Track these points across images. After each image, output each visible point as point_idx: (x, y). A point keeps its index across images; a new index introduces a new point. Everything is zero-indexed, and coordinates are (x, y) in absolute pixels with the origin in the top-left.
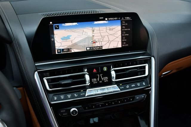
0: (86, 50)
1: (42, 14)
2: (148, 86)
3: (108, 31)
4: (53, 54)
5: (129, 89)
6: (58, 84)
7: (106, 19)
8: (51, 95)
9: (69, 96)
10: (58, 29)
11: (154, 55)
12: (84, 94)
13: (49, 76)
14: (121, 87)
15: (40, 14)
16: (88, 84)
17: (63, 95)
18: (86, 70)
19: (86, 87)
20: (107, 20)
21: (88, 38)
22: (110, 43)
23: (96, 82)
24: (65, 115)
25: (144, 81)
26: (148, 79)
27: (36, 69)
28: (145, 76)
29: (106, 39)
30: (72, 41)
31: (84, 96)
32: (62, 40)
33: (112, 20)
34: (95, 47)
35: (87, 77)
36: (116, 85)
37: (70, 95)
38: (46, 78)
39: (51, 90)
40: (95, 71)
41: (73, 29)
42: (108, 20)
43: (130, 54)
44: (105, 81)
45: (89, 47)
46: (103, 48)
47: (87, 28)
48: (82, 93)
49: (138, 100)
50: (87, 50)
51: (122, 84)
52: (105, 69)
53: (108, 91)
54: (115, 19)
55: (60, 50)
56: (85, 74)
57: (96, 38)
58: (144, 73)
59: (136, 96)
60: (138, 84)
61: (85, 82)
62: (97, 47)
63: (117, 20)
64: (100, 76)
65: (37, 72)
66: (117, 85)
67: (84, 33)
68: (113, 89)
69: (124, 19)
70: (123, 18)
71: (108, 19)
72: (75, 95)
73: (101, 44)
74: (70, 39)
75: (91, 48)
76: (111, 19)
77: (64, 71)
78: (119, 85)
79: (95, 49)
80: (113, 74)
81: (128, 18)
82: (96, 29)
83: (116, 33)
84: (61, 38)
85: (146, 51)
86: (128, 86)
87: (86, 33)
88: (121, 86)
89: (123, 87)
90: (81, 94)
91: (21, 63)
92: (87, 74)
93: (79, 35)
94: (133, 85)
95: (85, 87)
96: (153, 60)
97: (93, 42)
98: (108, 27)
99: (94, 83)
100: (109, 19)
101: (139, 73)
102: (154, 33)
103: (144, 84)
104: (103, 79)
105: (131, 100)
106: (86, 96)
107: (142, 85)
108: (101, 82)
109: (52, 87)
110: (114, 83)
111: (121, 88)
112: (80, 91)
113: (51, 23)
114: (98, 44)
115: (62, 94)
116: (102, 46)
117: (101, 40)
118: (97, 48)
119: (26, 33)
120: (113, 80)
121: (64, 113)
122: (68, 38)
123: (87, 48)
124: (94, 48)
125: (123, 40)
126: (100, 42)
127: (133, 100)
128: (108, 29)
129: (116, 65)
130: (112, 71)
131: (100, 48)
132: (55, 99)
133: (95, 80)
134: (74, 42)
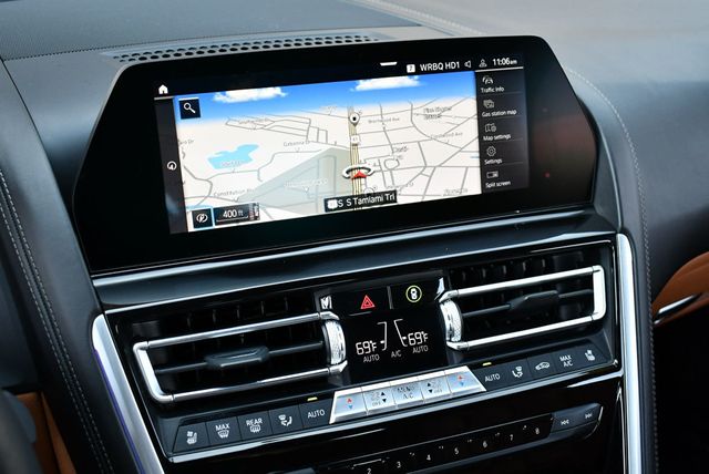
0: (322, 212)
1: (119, 52)
2: (609, 364)
3: (419, 120)
4: (173, 232)
5: (523, 380)
6: (203, 371)
7: (411, 68)
8: (171, 424)
9: (254, 425)
10: (197, 115)
11: (626, 225)
12: (321, 412)
13: (156, 335)
14: (489, 374)
15: (110, 53)
16: (338, 364)
17: (225, 423)
18: (326, 302)
19: (331, 381)
20: (413, 70)
21: (332, 156)
22: (430, 177)
23: (377, 357)
25: (588, 342)
26: (607, 335)
27: (101, 303)
28: (593, 322)
29: (411, 157)
30: (258, 171)
31: (325, 422)
32: (217, 166)
33: (438, 71)
34: (362, 196)
35: (335, 335)
36: (465, 369)
37: (260, 421)
38: (144, 344)
39: (170, 398)
40: (367, 303)
41: (261, 117)
42: (418, 72)
43: (519, 225)
44: (415, 351)
45: (338, 199)
46: (401, 201)
47: (326, 110)
48: (312, 410)
49: (569, 433)
50: (327, 209)
51: (494, 363)
52: (414, 294)
53: (433, 395)
54: (449, 65)
55: (207, 211)
56: (321, 323)
57: (365, 156)
58: (587, 305)
59: (555, 414)
60: (566, 359)
61: (323, 356)
62: (375, 195)
63: (456, 70)
64: (391, 327)
65: (101, 317)
66: (471, 368)
67: (313, 132)
68: (455, 385)
69: (490, 65)
70: (483, 64)
71: (418, 69)
72: (282, 418)
73: (389, 183)
74: (251, 160)
75: (344, 199)
76: (430, 66)
77: (226, 311)
78: (480, 366)
79: (362, 206)
80: (451, 315)
81: (506, 61)
82: (368, 111)
83: (457, 130)
84: (210, 160)
85: (592, 207)
86: (519, 369)
87: (322, 134)
88: (489, 371)
89: (497, 376)
90: (310, 415)
91: (29, 277)
92: (332, 320)
93: (290, 144)
94: (543, 366)
95: (323, 379)
96: (624, 247)
97: (356, 172)
98: (420, 105)
99: (366, 360)
100: (423, 67)
101: (564, 311)
102: (623, 129)
103: (592, 358)
104: (406, 341)
105: (537, 431)
106: (332, 421)
107: (580, 364)
108: (395, 354)
109: (172, 388)
110: (456, 358)
111: (487, 379)
112: (304, 401)
113: (163, 89)
114: (374, 184)
115: (219, 418)
116: (395, 192)
117: (391, 164)
118: (374, 200)
119: (47, 138)
120: (449, 344)
123: (326, 201)
124: (361, 202)
125: (488, 162)
126: (387, 174)
127: (544, 434)
128: (421, 111)
129: (459, 274)
130: (443, 302)
131: (386, 202)
132: (191, 441)
133: (370, 345)
134: (267, 176)
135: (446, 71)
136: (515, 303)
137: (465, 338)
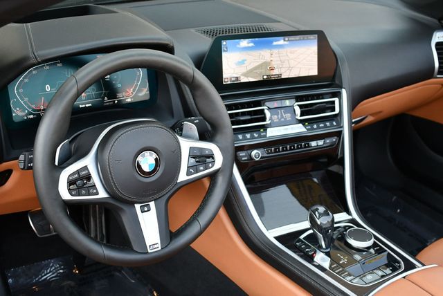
5: (318, 129)
7: (287, 39)
11: (345, 86)
12: (264, 134)
16: (268, 121)
21: (266, 64)
22: (291, 70)
23: (278, 120)
24: (245, 160)
25: (334, 119)
28: (335, 114)
29: (286, 64)
30: (246, 67)
31: (265, 136)
34: (273, 75)
35: (267, 113)
37: (249, 135)
42: (288, 40)
43: (314, 85)
44: (287, 119)
45: (266, 76)
46: (283, 77)
47: (264, 50)
48: (262, 133)
50: (263, 78)
51: (308, 123)
54: (297, 38)
56: (264, 110)
57: (274, 64)
58: (333, 109)
59: (325, 139)
60: (328, 124)
61: (264, 119)
63: (299, 40)
66: (302, 124)
67: (261, 56)
68: (299, 129)
72: (255, 134)
73: (280, 72)
74: (245, 64)
75: (268, 76)
78: (305, 124)
80: (298, 111)
81: (312, 37)
82: (275, 51)
85: (334, 81)
86: (315, 126)
87: (263, 57)
88: (307, 126)
89: (309, 127)
92: (266, 109)
93: (255, 60)
94: (322, 125)
95: (265, 125)
96: (344, 92)
97: (271, 68)
98: (289, 49)
99: (275, 120)
100: (290, 39)
103: (335, 124)
104: (285, 116)
106: (267, 136)
107: (332, 125)
108: (282, 120)
110: (299, 122)
111: (307, 128)
112: (260, 131)
114: (276, 72)
115: (239, 134)
116: (281, 74)
117: (281, 66)
118: (276, 76)
120: (296, 117)
121: (243, 156)
122: (242, 62)
123: (263, 76)
124: (272, 77)
126: (279, 69)
128: (289, 51)
130: (295, 106)
131: (278, 77)
133: (276, 116)
134: (249, 68)
135: (296, 40)
136: (314, 107)
137: (301, 116)
